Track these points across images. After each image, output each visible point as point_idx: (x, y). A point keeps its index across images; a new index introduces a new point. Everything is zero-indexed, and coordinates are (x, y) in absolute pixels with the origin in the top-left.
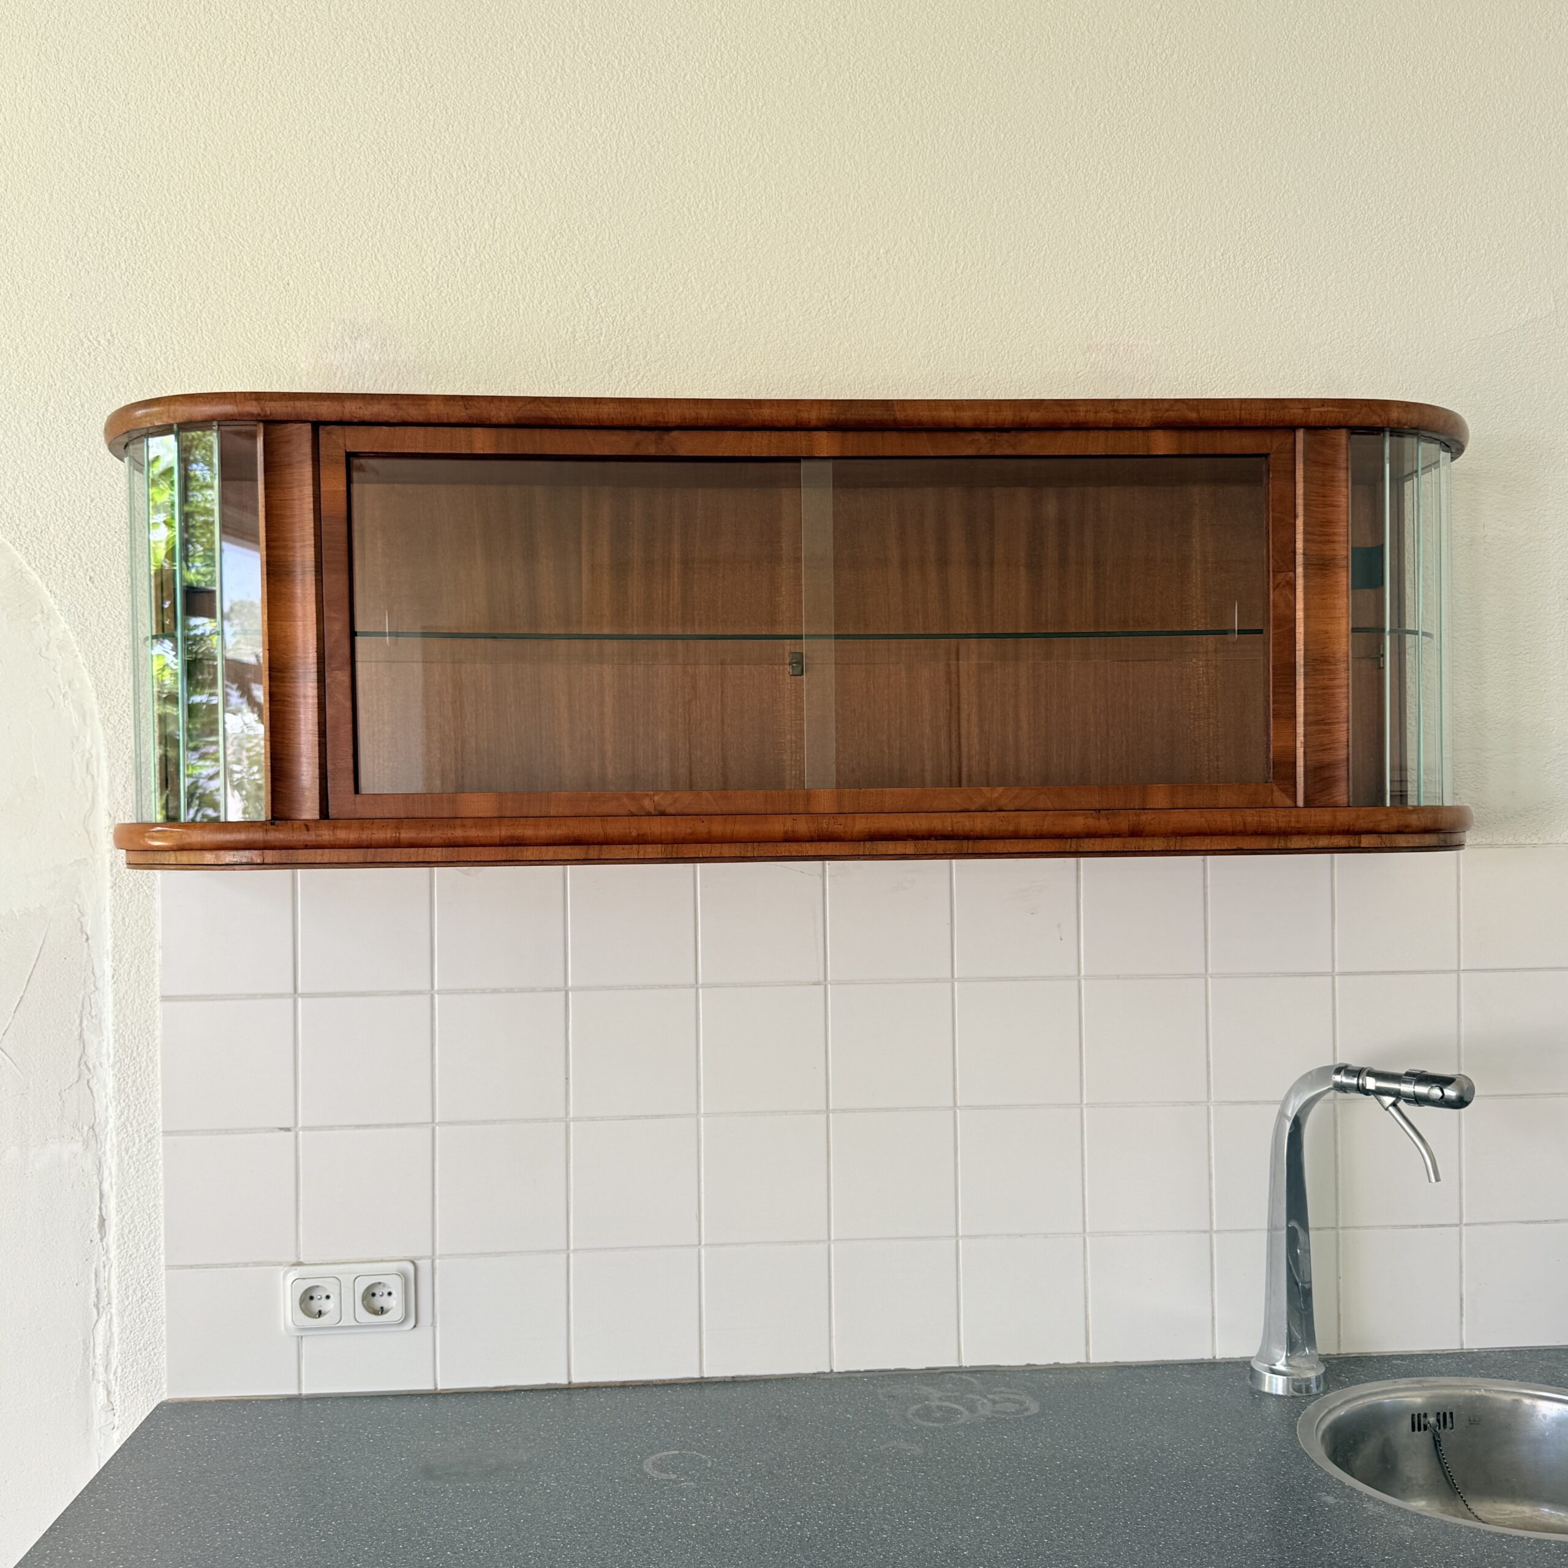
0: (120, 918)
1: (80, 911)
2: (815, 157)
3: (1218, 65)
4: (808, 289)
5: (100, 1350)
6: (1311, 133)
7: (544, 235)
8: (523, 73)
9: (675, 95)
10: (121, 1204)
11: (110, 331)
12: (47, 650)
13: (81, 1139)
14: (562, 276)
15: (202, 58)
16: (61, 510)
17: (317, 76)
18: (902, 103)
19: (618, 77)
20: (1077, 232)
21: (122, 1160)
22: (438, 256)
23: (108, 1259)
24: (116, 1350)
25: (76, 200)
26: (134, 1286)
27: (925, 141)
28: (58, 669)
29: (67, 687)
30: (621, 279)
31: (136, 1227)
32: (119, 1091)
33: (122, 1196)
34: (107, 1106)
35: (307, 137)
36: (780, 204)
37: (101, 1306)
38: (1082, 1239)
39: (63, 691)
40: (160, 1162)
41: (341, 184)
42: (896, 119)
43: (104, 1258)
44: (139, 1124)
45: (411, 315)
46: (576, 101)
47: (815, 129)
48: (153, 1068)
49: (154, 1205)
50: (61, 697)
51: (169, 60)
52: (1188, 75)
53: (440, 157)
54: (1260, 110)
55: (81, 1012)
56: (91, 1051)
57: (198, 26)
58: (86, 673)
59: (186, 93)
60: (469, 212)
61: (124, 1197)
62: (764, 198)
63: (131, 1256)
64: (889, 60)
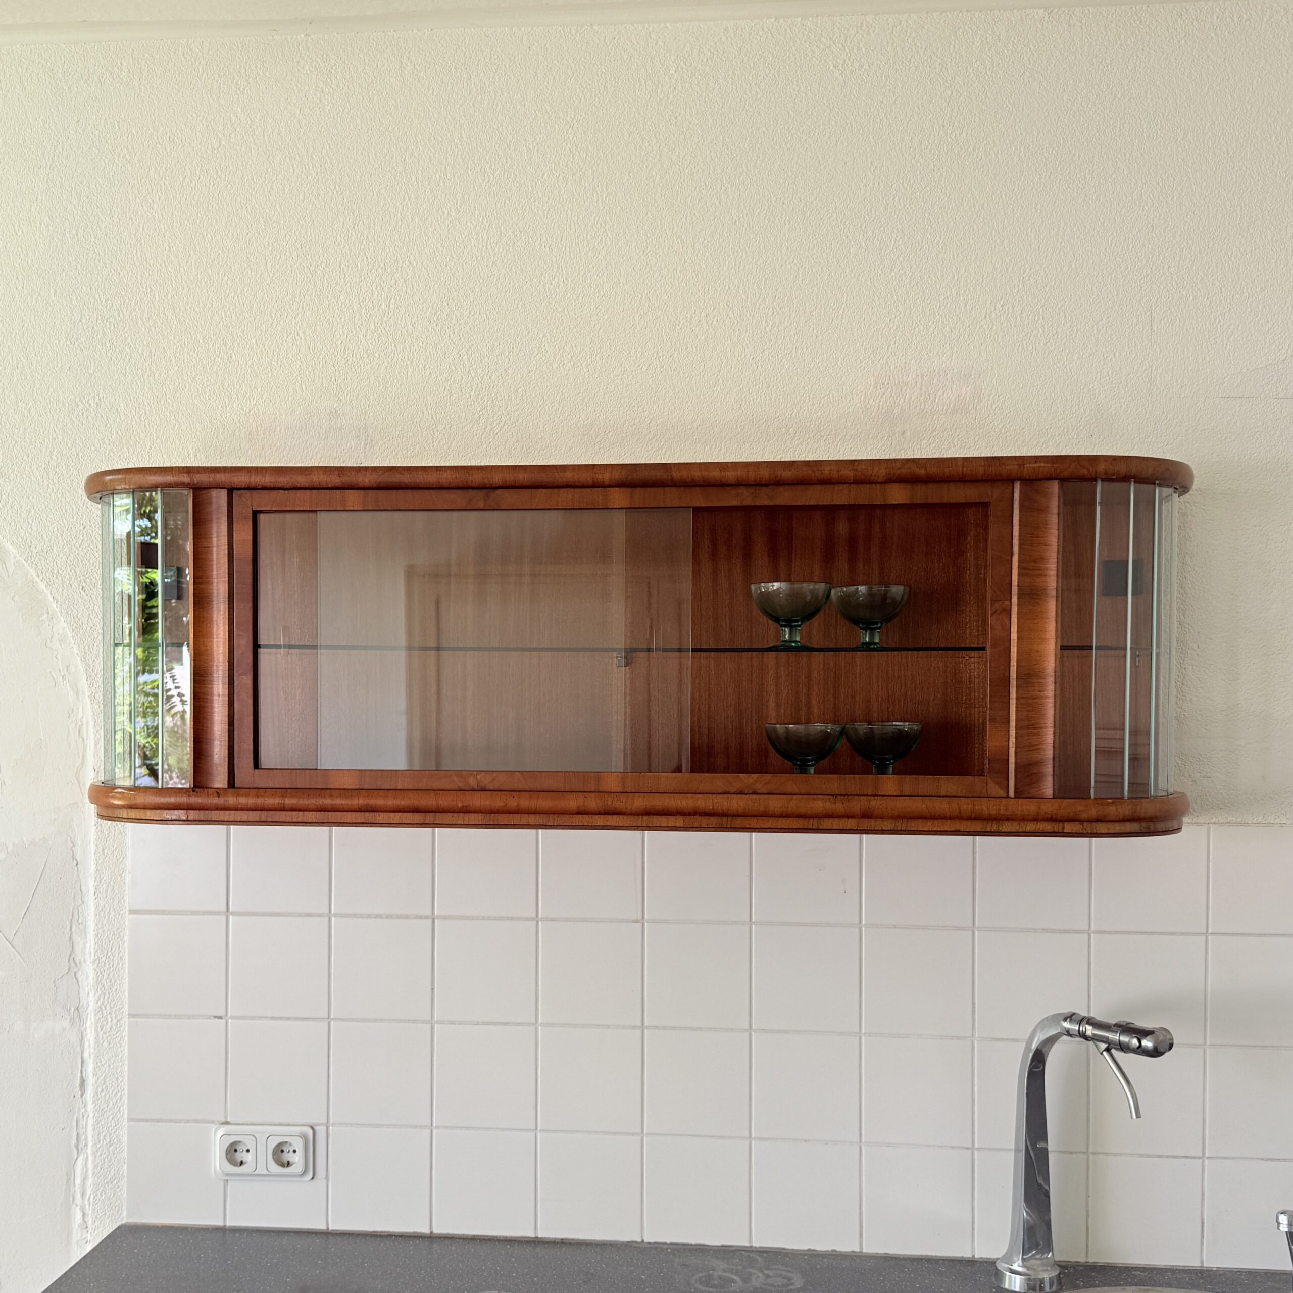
0: (101, 849)
1: (72, 842)
2: (648, 238)
3: (1002, 140)
4: (640, 349)
5: (78, 1181)
6: (1086, 196)
7: (428, 312)
8: (413, 179)
9: (535, 192)
10: (97, 1069)
11: (98, 395)
12: (51, 642)
13: (68, 1018)
14: (442, 345)
15: (167, 178)
16: (62, 536)
17: (254, 189)
18: (723, 189)
19: (489, 179)
20: (871, 291)
21: (98, 1035)
22: (346, 332)
23: (86, 1111)
24: (90, 1181)
25: (74, 294)
26: (104, 1133)
27: (742, 220)
28: (59, 656)
29: (65, 670)
30: (488, 345)
31: (107, 1087)
32: (97, 981)
33: (97, 1063)
34: (88, 993)
35: (246, 238)
36: (619, 280)
37: (80, 1147)
38: (858, 1148)
39: (63, 674)
40: (126, 1038)
41: (271, 275)
42: (717, 203)
43: (83, 1110)
44: (111, 1008)
45: (324, 379)
46: (455, 201)
47: (649, 214)
48: (122, 965)
49: (121, 1071)
50: (61, 678)
51: (143, 181)
52: (974, 150)
53: (348, 252)
54: (1040, 178)
55: (71, 920)
56: (78, 950)
57: (165, 152)
58: (78, 659)
59: (155, 206)
60: (370, 296)
61: (99, 1064)
62: (605, 275)
63: (102, 1110)
64: (713, 152)
